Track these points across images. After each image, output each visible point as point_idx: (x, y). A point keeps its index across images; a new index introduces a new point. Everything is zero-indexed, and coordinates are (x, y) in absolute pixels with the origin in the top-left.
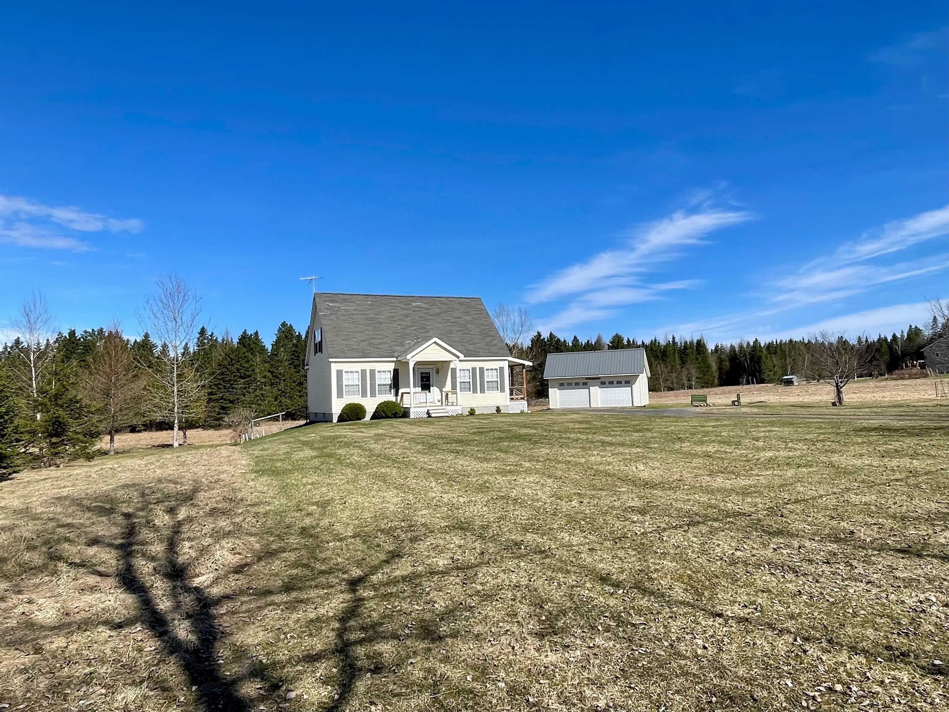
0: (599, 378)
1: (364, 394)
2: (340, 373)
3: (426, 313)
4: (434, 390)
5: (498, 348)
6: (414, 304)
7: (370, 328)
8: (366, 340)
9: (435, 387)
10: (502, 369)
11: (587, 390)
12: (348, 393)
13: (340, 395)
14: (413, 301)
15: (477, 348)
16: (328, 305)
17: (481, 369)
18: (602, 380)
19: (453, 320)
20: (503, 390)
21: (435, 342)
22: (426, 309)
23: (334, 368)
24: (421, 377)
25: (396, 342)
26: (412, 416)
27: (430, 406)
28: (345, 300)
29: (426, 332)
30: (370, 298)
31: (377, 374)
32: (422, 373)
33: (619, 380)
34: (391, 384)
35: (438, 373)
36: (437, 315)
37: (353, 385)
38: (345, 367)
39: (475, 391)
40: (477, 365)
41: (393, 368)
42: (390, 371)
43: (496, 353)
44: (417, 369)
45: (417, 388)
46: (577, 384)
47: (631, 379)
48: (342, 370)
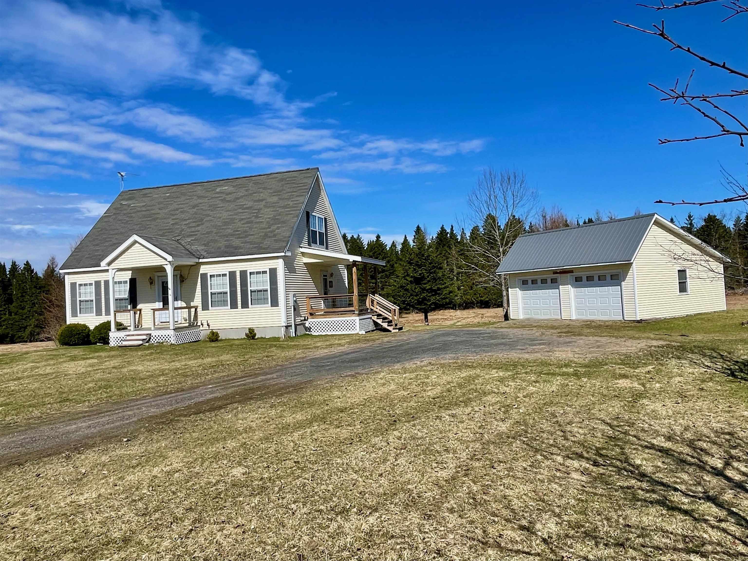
0: (570, 271)
1: (98, 312)
2: (74, 287)
3: (223, 200)
4: (179, 304)
9: (180, 302)
10: (274, 272)
12: (83, 310)
13: (74, 313)
15: (242, 243)
16: (121, 204)
17: (243, 274)
18: (576, 274)
21: (136, 242)
22: (228, 194)
23: (68, 280)
24: (163, 287)
26: (112, 343)
28: (144, 196)
33: (602, 272)
34: (127, 299)
35: (182, 281)
36: (235, 200)
37: (88, 301)
38: (81, 279)
39: (234, 306)
40: (237, 267)
41: (130, 277)
42: (125, 282)
43: (264, 249)
44: (156, 278)
45: (157, 303)
46: (544, 281)
47: (619, 270)
48: (76, 283)
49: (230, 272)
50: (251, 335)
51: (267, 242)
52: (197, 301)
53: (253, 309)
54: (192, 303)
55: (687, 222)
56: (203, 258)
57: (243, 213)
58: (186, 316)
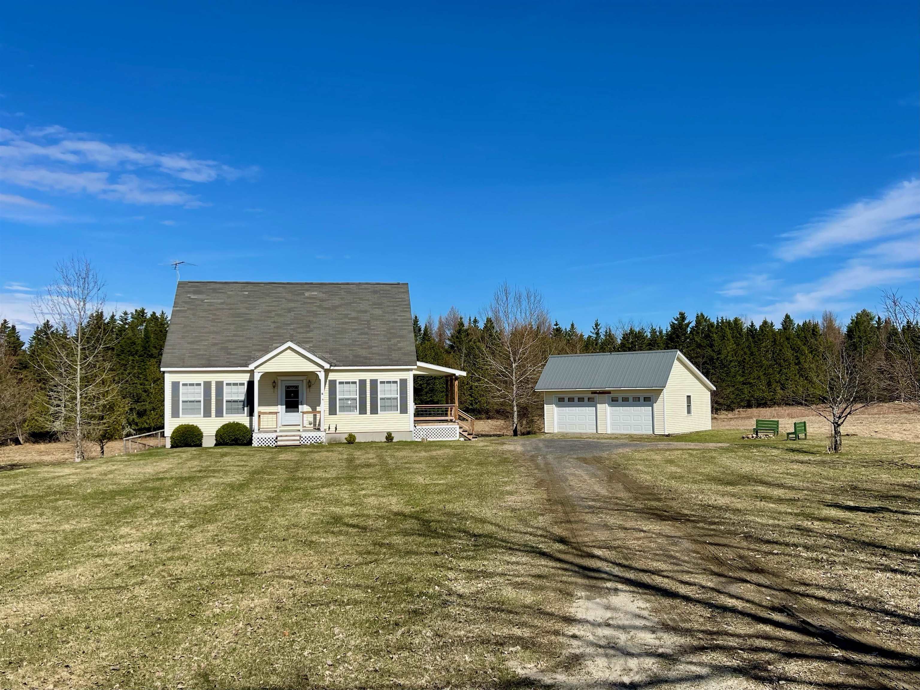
0: (609, 392)
1: (207, 414)
2: (175, 386)
3: (320, 307)
4: (304, 408)
5: (402, 353)
6: (307, 294)
7: (232, 327)
8: (219, 343)
9: (305, 406)
10: (404, 382)
11: (594, 408)
12: (186, 411)
13: (175, 414)
14: (307, 290)
15: (369, 354)
16: (189, 297)
17: (374, 383)
18: (612, 395)
19: (354, 314)
20: (404, 410)
21: (290, 348)
22: (322, 301)
23: (169, 379)
24: (286, 391)
25: (259, 345)
26: (255, 443)
27: (281, 431)
28: (215, 290)
29: (308, 332)
30: (250, 286)
31: (225, 389)
32: (288, 387)
33: (636, 395)
34: (244, 401)
35: (310, 386)
36: (334, 308)
37: (193, 402)
38: (182, 379)
39: (363, 411)
40: (368, 376)
41: (248, 380)
42: (243, 384)
43: (395, 361)
44: (279, 381)
45: (279, 406)
46: (581, 400)
47: (651, 394)
48: (179, 382)
49: (360, 380)
50: (389, 437)
51: (395, 355)
52: (324, 406)
53: (382, 415)
54: (317, 407)
55: (593, 331)
56: (335, 366)
57: (350, 323)
58: (312, 420)
